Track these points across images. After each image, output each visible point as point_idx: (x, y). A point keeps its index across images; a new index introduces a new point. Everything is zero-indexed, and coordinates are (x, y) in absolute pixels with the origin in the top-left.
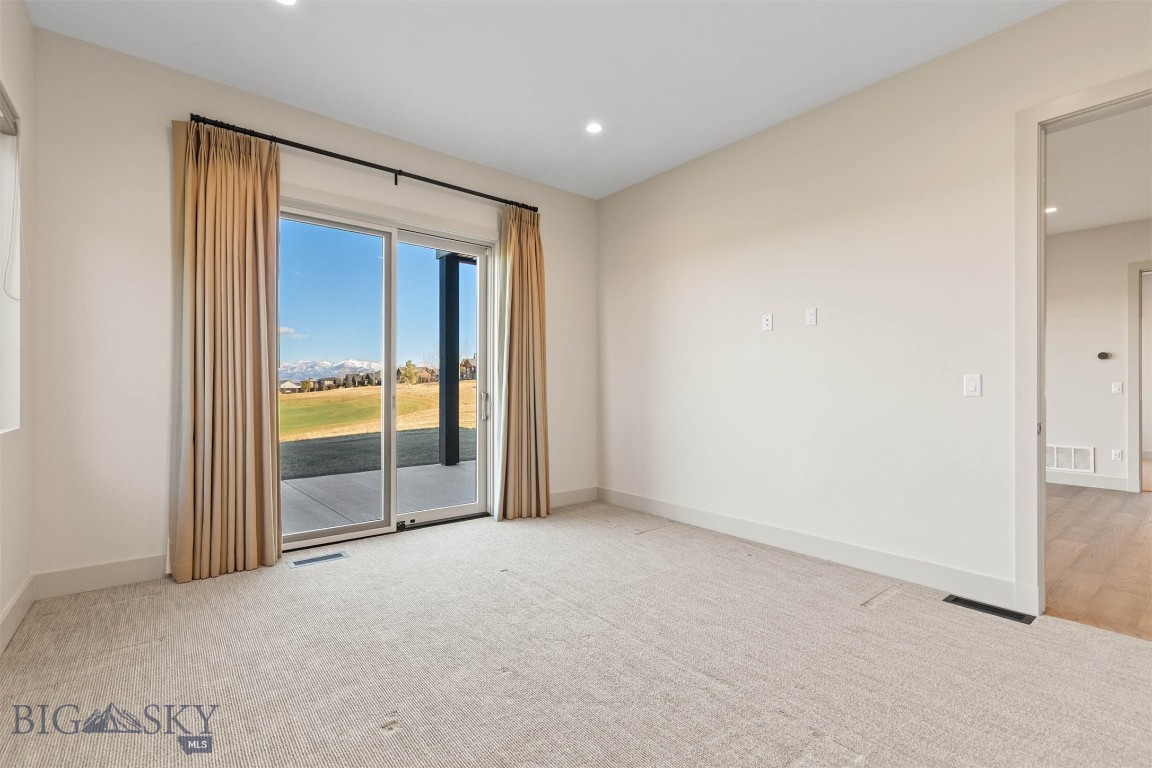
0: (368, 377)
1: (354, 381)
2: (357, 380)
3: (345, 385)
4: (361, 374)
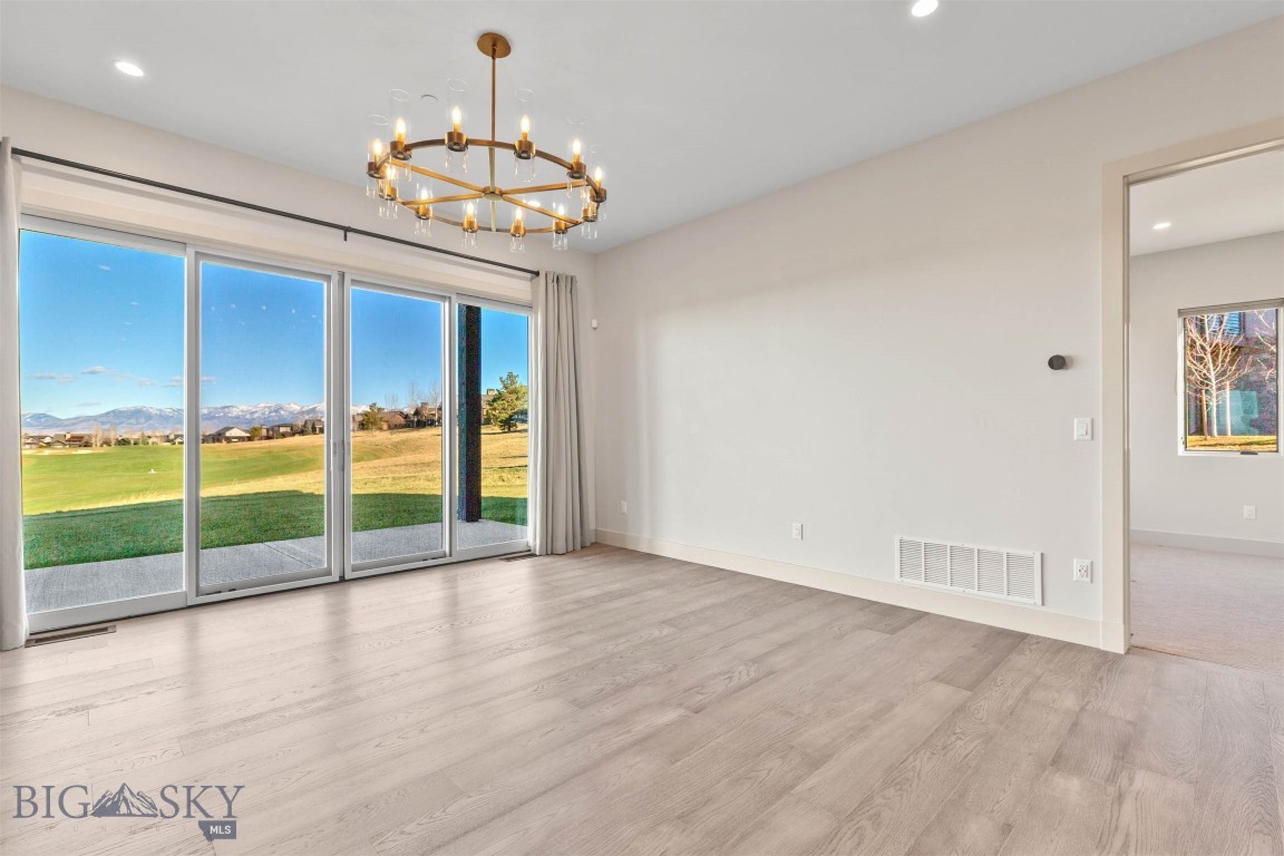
1: (314, 428)
3: (302, 432)
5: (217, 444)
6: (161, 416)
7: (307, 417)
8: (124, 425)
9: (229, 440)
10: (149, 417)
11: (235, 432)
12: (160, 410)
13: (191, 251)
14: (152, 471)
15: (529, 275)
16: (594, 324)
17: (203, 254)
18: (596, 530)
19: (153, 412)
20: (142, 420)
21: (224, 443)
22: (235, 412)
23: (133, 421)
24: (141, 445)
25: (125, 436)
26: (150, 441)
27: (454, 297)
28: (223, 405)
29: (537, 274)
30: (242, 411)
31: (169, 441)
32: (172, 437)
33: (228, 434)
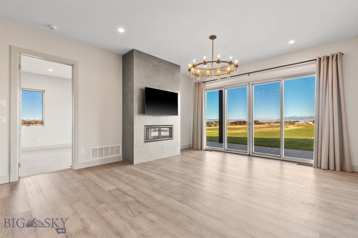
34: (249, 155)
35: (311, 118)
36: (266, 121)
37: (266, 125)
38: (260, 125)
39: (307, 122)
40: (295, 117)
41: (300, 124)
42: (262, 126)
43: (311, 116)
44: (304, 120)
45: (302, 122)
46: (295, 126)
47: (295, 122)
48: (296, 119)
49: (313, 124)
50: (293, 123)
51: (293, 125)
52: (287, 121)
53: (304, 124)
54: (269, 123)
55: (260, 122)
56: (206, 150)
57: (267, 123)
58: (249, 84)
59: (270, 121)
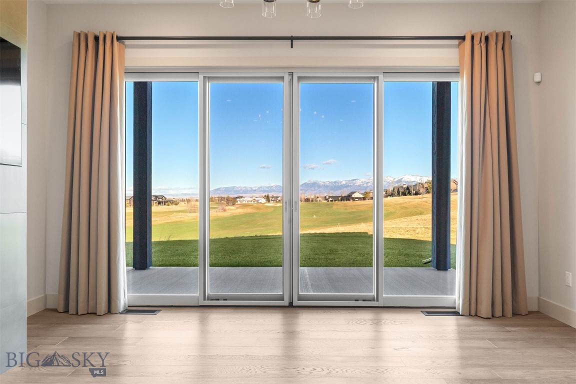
0: (408, 188)
1: (399, 192)
2: (401, 191)
3: (392, 195)
4: (404, 186)
5: (348, 202)
6: (324, 185)
7: (396, 185)
8: (309, 191)
9: (353, 199)
10: (319, 186)
11: (356, 195)
12: (324, 182)
13: (201, 77)
14: (315, 217)
15: (456, 42)
16: (538, 78)
17: (209, 78)
18: (539, 299)
19: (321, 183)
20: (316, 188)
21: (351, 201)
22: (358, 183)
23: (313, 189)
24: (314, 202)
25: (308, 197)
26: (318, 199)
27: (381, 77)
28: (353, 179)
29: (463, 38)
30: (362, 182)
31: (326, 200)
32: (327, 197)
33: (353, 196)
34: (291, 305)
35: (261, 191)
36: (181, 197)
37: (182, 206)
38: (168, 205)
39: (257, 199)
40: (234, 187)
41: (244, 202)
42: (173, 207)
43: (261, 187)
44: (251, 195)
45: (247, 199)
46: (238, 208)
47: (237, 199)
48: (237, 192)
49: (265, 203)
50: (232, 201)
51: (233, 205)
52: (222, 198)
53: (252, 202)
54: (188, 201)
55: (168, 198)
56: (131, 310)
57: (183, 201)
58: (291, 74)
59: (188, 197)
